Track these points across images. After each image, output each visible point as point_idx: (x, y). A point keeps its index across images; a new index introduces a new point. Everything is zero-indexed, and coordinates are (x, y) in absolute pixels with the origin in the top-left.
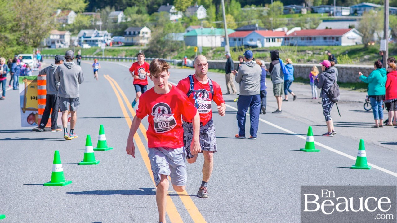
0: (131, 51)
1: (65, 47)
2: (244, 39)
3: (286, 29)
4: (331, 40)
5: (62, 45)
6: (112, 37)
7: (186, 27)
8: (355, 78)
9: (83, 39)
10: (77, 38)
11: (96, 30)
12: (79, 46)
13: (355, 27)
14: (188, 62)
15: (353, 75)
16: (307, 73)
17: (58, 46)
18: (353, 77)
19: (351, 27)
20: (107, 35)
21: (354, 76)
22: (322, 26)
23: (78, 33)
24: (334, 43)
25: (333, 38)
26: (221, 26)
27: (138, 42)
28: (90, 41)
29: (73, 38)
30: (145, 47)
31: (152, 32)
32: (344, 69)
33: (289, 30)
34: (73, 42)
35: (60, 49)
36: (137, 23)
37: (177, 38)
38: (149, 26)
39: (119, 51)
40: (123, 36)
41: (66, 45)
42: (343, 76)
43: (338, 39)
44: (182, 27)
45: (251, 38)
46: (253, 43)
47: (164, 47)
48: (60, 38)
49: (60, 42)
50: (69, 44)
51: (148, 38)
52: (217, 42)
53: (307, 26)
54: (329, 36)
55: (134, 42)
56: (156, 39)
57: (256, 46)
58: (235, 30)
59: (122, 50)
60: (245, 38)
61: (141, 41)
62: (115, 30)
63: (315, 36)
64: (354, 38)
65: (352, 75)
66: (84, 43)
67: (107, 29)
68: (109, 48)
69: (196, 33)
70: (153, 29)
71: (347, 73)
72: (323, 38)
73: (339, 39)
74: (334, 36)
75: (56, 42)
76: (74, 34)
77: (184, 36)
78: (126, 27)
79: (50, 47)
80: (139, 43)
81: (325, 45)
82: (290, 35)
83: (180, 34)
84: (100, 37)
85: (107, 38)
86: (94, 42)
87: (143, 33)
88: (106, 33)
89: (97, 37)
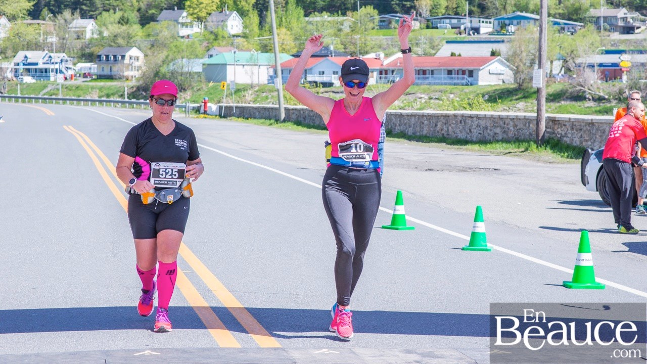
0: (109, 88)
2: (307, 71)
3: (382, 55)
4: (460, 76)
6: (75, 64)
7: (208, 49)
8: (492, 133)
9: (21, 67)
10: (13, 66)
11: (46, 52)
12: (15, 79)
13: (502, 53)
14: (210, 107)
15: (489, 128)
16: (412, 126)
18: (488, 131)
19: (493, 54)
20: (67, 61)
21: (491, 130)
22: (445, 51)
23: (14, 56)
24: (464, 81)
25: (464, 72)
26: (269, 48)
27: (121, 74)
28: (36, 70)
29: (5, 65)
30: (133, 83)
31: (146, 56)
32: (475, 119)
33: (387, 56)
36: (120, 41)
37: (190, 69)
38: (142, 46)
39: (87, 88)
40: (96, 63)
42: (472, 130)
43: (471, 74)
44: (200, 49)
45: (321, 70)
46: (325, 79)
51: (139, 68)
52: (261, 75)
53: (419, 50)
54: (456, 68)
55: (113, 73)
56: (152, 69)
57: (330, 85)
58: (292, 56)
59: (92, 88)
60: (311, 69)
61: (127, 73)
62: (80, 53)
63: (433, 68)
64: (500, 72)
65: (486, 128)
66: (25, 73)
67: (66, 51)
68: (68, 83)
69: (226, 61)
70: (149, 52)
71: (478, 126)
72: (446, 72)
73: (474, 74)
74: (464, 68)
76: (5, 59)
77: (204, 64)
78: (100, 47)
80: (123, 76)
81: (450, 84)
82: (389, 65)
83: (197, 60)
84: (53, 63)
85: (67, 66)
86: (43, 72)
87: (131, 58)
88: (64, 57)
89: (48, 63)
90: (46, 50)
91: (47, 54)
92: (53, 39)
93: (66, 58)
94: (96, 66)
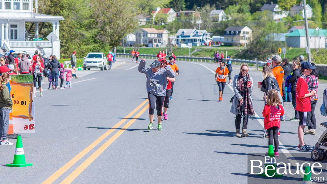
1: (162, 46)
5: (159, 44)
6: (211, 36)
7: (290, 27)
9: (180, 38)
10: (176, 37)
11: (195, 29)
12: (177, 45)
17: (156, 45)
20: (207, 35)
23: (176, 32)
27: (238, 42)
28: (189, 39)
29: (171, 37)
30: (245, 48)
31: (253, 31)
34: (171, 41)
35: (158, 48)
36: (238, 22)
37: (278, 39)
38: (251, 26)
40: (223, 36)
41: (164, 43)
44: (284, 28)
47: (264, 48)
48: (158, 37)
49: (157, 40)
50: (167, 43)
51: (249, 38)
52: (321, 43)
55: (233, 42)
56: (256, 39)
61: (242, 42)
62: (215, 30)
66: (182, 42)
67: (207, 29)
68: (206, 48)
69: (299, 34)
70: (254, 29)
75: (153, 41)
76: (171, 33)
77: (286, 37)
78: (227, 26)
79: (147, 46)
80: (239, 44)
83: (282, 34)
84: (199, 36)
85: (207, 37)
86: (192, 41)
87: (244, 33)
88: (205, 32)
89: (196, 36)
90: (195, 28)
91: (195, 30)
92: (199, 22)
93: (207, 33)
94: (223, 37)
